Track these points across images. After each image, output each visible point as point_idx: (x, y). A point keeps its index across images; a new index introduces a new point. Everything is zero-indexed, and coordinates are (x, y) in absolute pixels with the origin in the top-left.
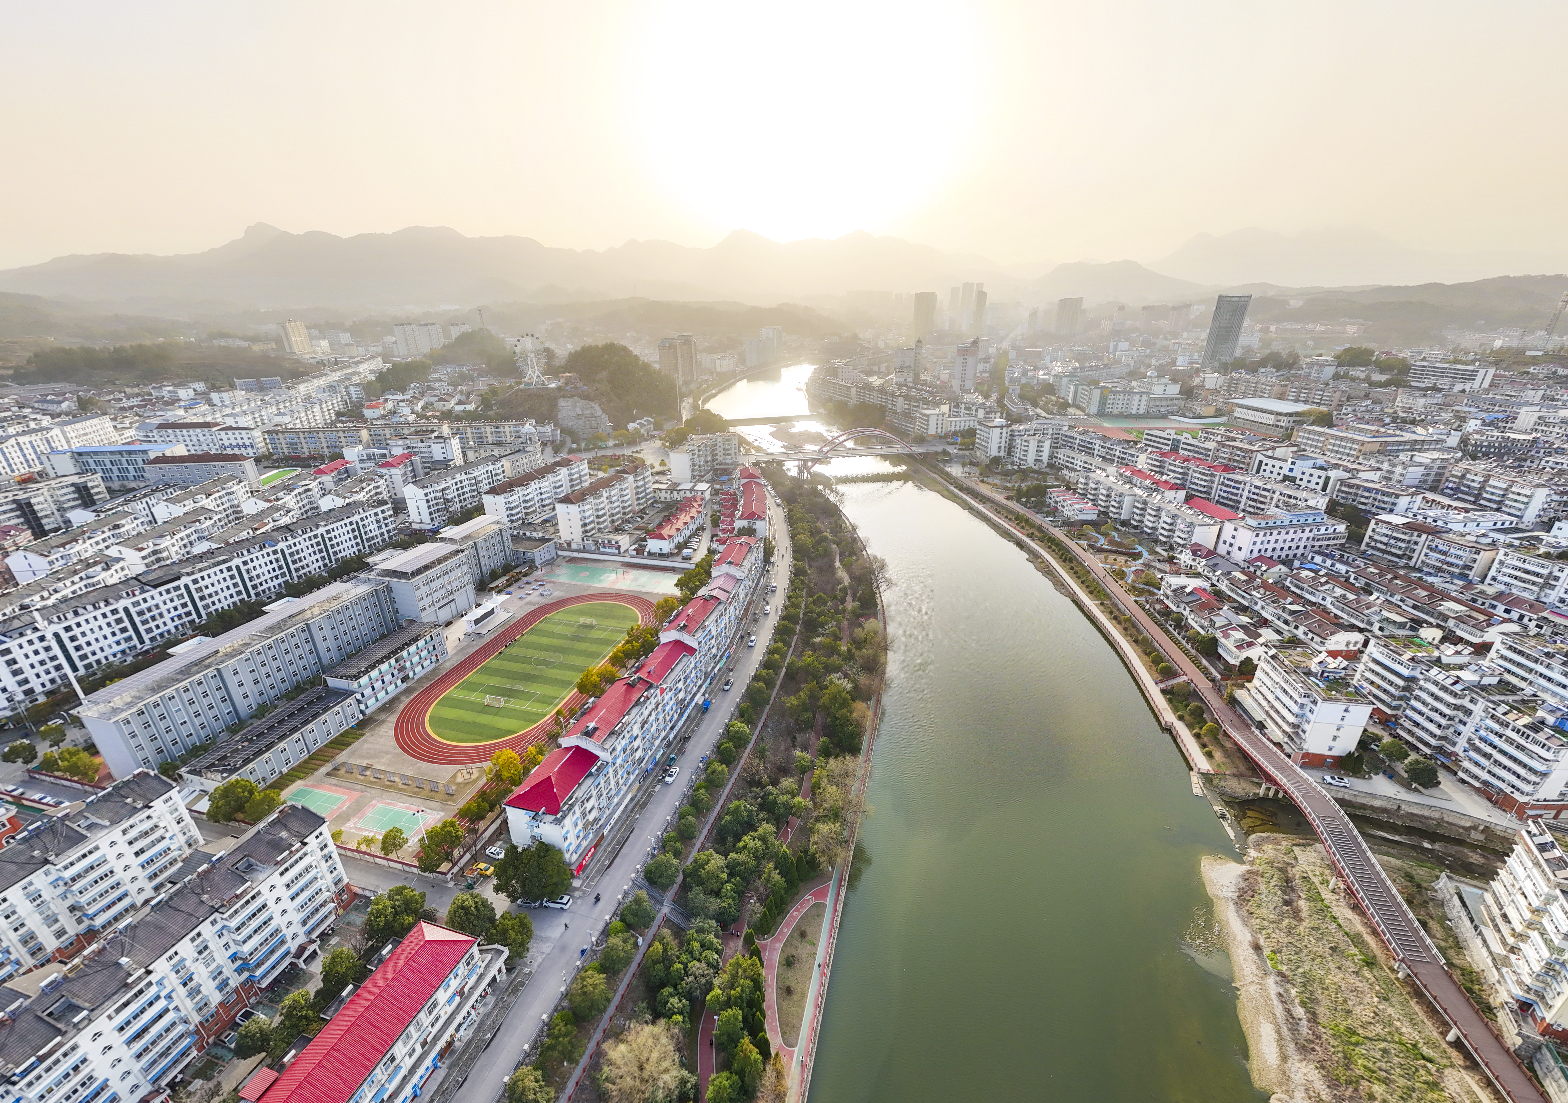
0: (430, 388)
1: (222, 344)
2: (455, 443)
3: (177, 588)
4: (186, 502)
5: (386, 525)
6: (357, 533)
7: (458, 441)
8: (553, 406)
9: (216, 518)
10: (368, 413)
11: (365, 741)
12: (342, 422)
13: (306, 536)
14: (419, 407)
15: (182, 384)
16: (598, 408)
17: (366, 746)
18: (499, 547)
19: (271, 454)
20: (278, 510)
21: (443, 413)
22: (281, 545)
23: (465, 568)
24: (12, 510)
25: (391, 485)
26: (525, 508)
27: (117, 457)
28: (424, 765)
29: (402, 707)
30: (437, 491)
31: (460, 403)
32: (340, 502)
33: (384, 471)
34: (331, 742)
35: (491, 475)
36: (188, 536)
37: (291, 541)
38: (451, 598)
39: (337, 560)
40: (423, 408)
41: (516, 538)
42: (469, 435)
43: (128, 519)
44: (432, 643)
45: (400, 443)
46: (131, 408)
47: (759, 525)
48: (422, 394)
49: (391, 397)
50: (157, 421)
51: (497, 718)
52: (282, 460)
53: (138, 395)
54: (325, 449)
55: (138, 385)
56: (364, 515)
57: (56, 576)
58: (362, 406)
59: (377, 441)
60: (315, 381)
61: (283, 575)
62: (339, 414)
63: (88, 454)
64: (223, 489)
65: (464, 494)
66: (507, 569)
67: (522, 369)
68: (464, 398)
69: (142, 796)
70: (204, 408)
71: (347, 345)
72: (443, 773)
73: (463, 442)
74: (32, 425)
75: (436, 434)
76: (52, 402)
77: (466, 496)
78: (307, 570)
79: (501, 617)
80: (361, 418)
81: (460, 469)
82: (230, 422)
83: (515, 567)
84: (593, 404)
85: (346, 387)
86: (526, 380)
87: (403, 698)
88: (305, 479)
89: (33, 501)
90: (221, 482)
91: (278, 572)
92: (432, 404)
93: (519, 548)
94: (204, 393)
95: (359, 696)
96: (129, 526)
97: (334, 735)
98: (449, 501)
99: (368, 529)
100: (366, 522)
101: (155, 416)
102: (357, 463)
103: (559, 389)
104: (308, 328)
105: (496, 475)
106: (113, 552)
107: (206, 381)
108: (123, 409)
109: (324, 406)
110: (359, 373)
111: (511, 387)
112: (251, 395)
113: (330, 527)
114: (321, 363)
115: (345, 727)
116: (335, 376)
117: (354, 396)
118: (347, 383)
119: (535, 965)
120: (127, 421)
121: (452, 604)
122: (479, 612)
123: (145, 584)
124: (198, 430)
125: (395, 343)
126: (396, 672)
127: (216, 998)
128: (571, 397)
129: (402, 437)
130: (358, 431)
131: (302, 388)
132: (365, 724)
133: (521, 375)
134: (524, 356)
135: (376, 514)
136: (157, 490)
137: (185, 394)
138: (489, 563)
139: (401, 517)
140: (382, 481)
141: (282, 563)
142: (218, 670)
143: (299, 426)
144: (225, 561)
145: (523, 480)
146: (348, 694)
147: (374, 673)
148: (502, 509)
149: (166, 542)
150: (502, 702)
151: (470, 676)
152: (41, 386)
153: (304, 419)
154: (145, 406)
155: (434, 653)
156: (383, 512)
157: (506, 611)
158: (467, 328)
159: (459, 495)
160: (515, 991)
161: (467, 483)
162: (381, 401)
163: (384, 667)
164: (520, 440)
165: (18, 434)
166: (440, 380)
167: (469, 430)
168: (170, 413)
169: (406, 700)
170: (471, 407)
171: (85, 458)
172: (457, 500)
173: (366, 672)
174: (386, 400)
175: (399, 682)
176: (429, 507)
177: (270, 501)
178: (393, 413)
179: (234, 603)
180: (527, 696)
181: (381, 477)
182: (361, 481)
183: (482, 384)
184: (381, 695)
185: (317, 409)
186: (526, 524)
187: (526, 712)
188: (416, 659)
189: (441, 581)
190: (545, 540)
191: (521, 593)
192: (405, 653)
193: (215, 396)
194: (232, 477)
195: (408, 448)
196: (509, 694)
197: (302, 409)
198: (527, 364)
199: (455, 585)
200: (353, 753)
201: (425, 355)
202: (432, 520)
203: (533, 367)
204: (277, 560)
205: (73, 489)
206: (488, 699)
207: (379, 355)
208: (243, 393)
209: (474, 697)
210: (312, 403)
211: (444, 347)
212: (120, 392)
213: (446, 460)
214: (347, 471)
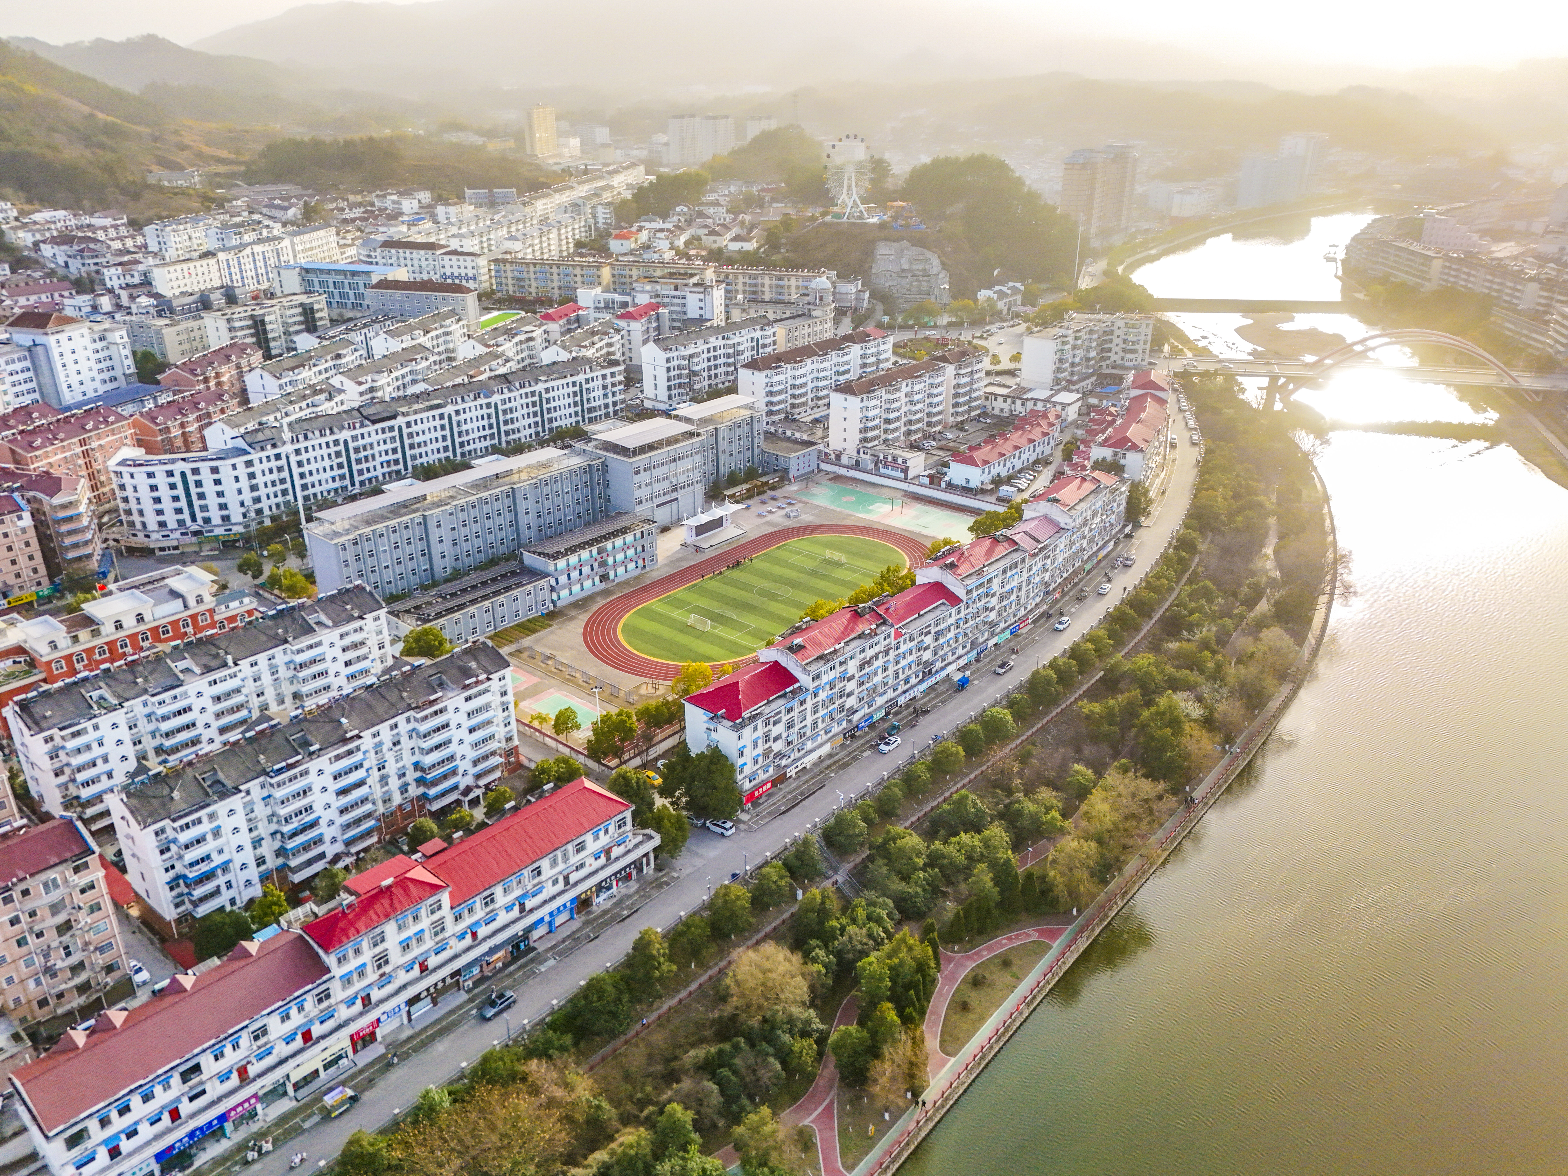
0: (701, 215)
1: (454, 139)
2: (718, 294)
3: (391, 429)
4: (404, 337)
5: (614, 394)
6: (578, 398)
7: (722, 292)
8: (868, 253)
9: (432, 359)
10: (615, 245)
11: (552, 632)
12: (582, 255)
13: (523, 391)
14: (681, 242)
15: (406, 193)
16: (936, 262)
17: (552, 637)
18: (745, 442)
19: (493, 292)
20: (497, 357)
21: (711, 252)
22: (496, 398)
23: (698, 458)
24: (248, 327)
25: (627, 346)
26: (793, 396)
27: (339, 278)
28: (609, 669)
29: (595, 607)
30: (683, 358)
31: (737, 238)
32: (564, 356)
33: (622, 323)
34: (518, 625)
35: (758, 346)
36: (403, 377)
37: (507, 395)
38: (674, 495)
39: (551, 430)
40: (687, 244)
41: (770, 436)
42: (740, 287)
43: (349, 350)
44: (642, 542)
45: (648, 287)
46: (354, 220)
47: (1131, 460)
48: (689, 223)
49: (647, 225)
50: (381, 238)
51: (699, 642)
52: (505, 300)
53: (360, 204)
54: (556, 291)
55: (361, 192)
56: (589, 376)
57: (288, 399)
58: (609, 235)
59: (621, 284)
60: (557, 196)
61: (492, 436)
62: (579, 244)
63: (315, 271)
64: (442, 326)
65: (716, 367)
66: (751, 474)
67: (834, 192)
68: (744, 232)
69: (359, 607)
70: (428, 225)
71: (605, 145)
72: (627, 682)
73: (729, 295)
74: (265, 233)
75: (695, 280)
76: (279, 207)
77: (719, 370)
78: (517, 436)
79: (729, 532)
80: (605, 251)
81: (717, 330)
82: (454, 244)
83: (762, 475)
84: (929, 254)
85: (593, 208)
86: (835, 209)
87: (599, 599)
88: (529, 324)
89: (267, 319)
90: (440, 317)
91: (487, 432)
92: (699, 239)
93: (772, 449)
94: (429, 206)
95: (553, 583)
96: (350, 358)
97: (521, 619)
98: (694, 373)
99: (592, 395)
100: (590, 385)
101: (377, 233)
102: (592, 310)
103: (882, 226)
104: (558, 118)
105: (763, 346)
106: (336, 381)
107: (432, 189)
108: (345, 221)
109: (563, 231)
110: (612, 187)
111: (813, 219)
112: (481, 212)
113: (549, 385)
114: (567, 172)
115: (534, 614)
116: (582, 190)
117: (601, 221)
118: (595, 200)
119: (685, 872)
120: (349, 236)
121: (674, 504)
122: (704, 518)
123: (366, 418)
124: (422, 252)
125: (667, 144)
126: (596, 565)
127: (397, 799)
128: (897, 240)
129: (651, 280)
130: (598, 268)
131: (542, 206)
132: (553, 615)
133: (832, 202)
134: (840, 170)
135: (604, 377)
136: (374, 321)
137: (409, 205)
138: (729, 463)
139: (633, 391)
140: (617, 337)
141: (493, 420)
142: (424, 516)
143: (530, 256)
144: (438, 406)
145: (795, 356)
146: (542, 575)
147: (573, 559)
148: (761, 392)
149: (383, 380)
150: (708, 626)
151: (679, 592)
152: (269, 187)
153: (537, 247)
154: (367, 219)
155: (642, 555)
156: (613, 375)
157: (738, 526)
158: (771, 125)
159: (709, 368)
160: (660, 886)
161: (722, 351)
162: (634, 229)
163: (585, 554)
164: (806, 299)
165: (254, 243)
166: (716, 204)
167: (741, 280)
168: (393, 230)
169: (601, 602)
170: (750, 246)
171: (311, 277)
172: (705, 374)
173: (565, 554)
174: (640, 229)
175: (597, 579)
176: (669, 379)
177: (489, 346)
178: (646, 247)
179: (440, 460)
180: (739, 627)
181: (618, 331)
182: (593, 333)
183: (774, 213)
184: (576, 588)
185: (553, 235)
186: (790, 420)
187: (734, 643)
188: (620, 557)
189: (664, 469)
190: (811, 444)
191: (763, 509)
192: (609, 545)
193: (440, 210)
194: (453, 313)
195: (657, 296)
196: (719, 619)
197: (536, 234)
198: (841, 185)
199: (682, 479)
200: (538, 641)
201: (703, 165)
202: (670, 397)
203: (850, 188)
204: (489, 417)
205: (300, 310)
206: (692, 619)
207: (642, 162)
208: (472, 207)
209: (677, 614)
210: (550, 226)
211: (734, 153)
212: (343, 200)
213: (702, 320)
214: (578, 319)
